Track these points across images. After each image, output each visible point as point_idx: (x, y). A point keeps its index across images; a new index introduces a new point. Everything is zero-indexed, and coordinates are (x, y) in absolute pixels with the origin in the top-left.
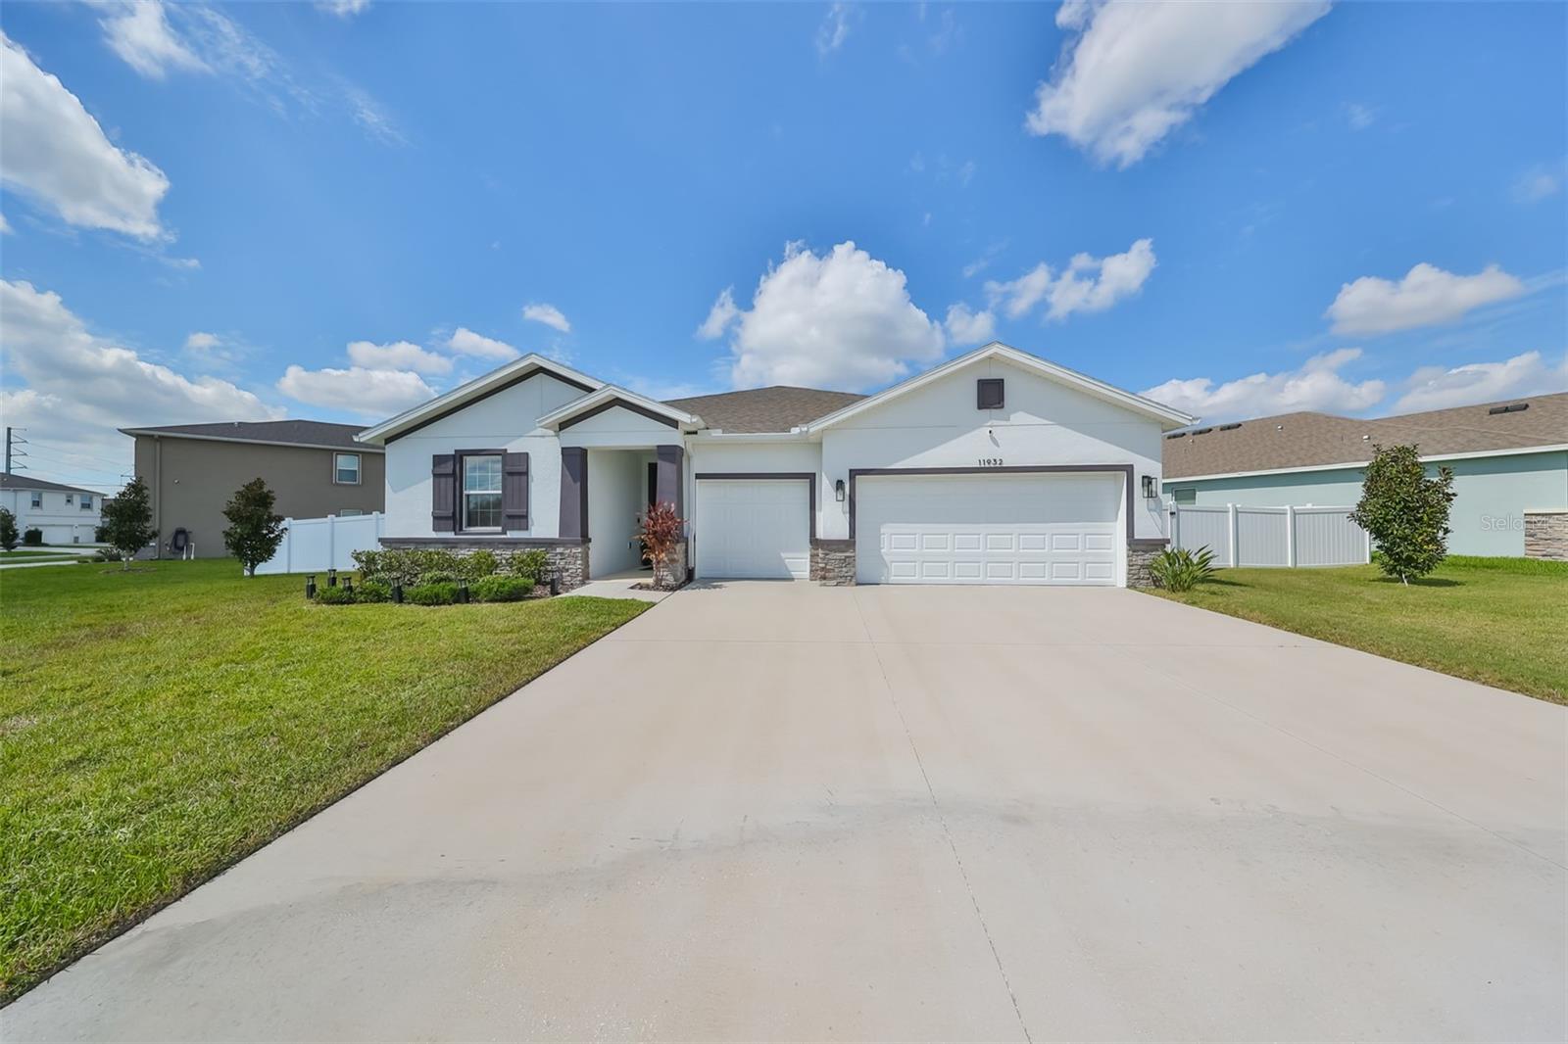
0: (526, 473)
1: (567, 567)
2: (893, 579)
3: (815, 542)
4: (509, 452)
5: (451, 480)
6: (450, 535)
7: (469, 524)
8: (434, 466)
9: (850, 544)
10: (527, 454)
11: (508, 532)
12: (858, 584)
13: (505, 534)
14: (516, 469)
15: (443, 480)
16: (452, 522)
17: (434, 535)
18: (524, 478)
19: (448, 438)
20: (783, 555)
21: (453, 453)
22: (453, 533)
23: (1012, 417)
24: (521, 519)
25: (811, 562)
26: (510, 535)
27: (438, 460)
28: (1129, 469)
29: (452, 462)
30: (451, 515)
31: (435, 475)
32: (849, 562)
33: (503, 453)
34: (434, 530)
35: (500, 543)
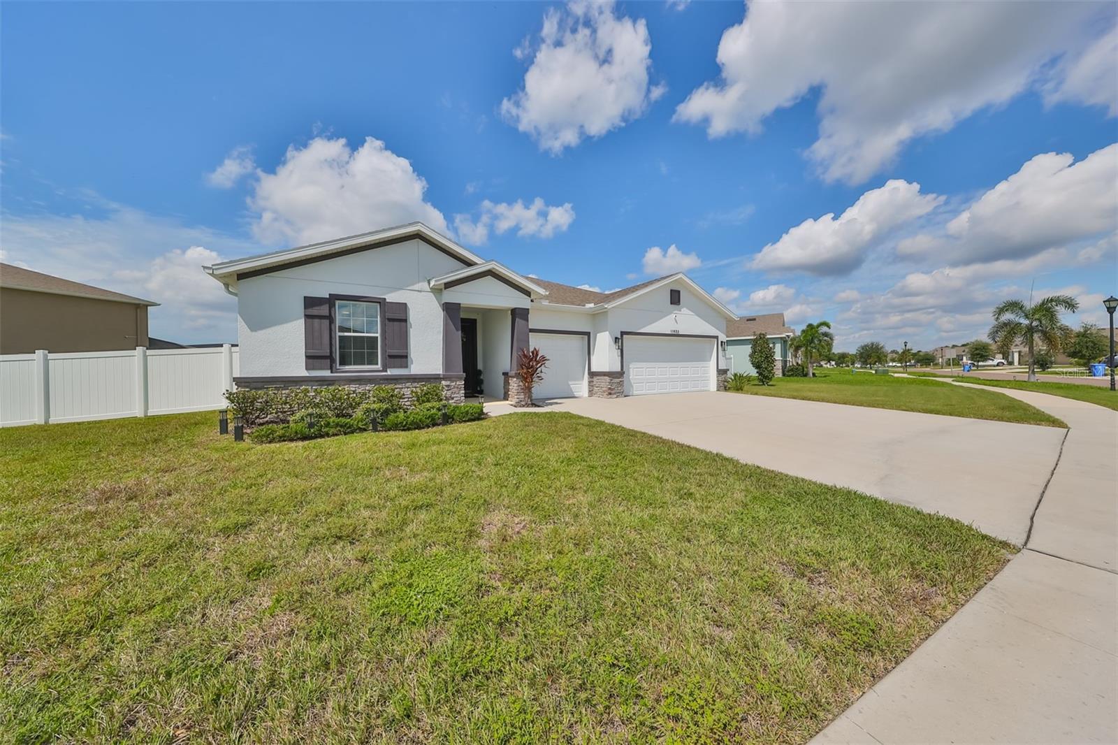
0: (405, 321)
1: (453, 396)
2: (635, 393)
3: (592, 375)
4: (388, 300)
5: (326, 322)
6: (327, 373)
7: (343, 363)
8: (305, 308)
9: (621, 374)
10: (406, 304)
11: (388, 370)
12: (625, 396)
13: (386, 371)
14: (396, 317)
15: (316, 321)
16: (329, 360)
17: (305, 373)
18: (403, 324)
19: (322, 282)
20: (570, 383)
21: (328, 297)
22: (329, 371)
23: (682, 310)
24: (402, 358)
25: (589, 385)
26: (390, 372)
27: (310, 302)
28: (717, 337)
29: (327, 305)
30: (328, 354)
31: (307, 316)
32: (621, 384)
33: (381, 302)
34: (306, 369)
35: (381, 380)
